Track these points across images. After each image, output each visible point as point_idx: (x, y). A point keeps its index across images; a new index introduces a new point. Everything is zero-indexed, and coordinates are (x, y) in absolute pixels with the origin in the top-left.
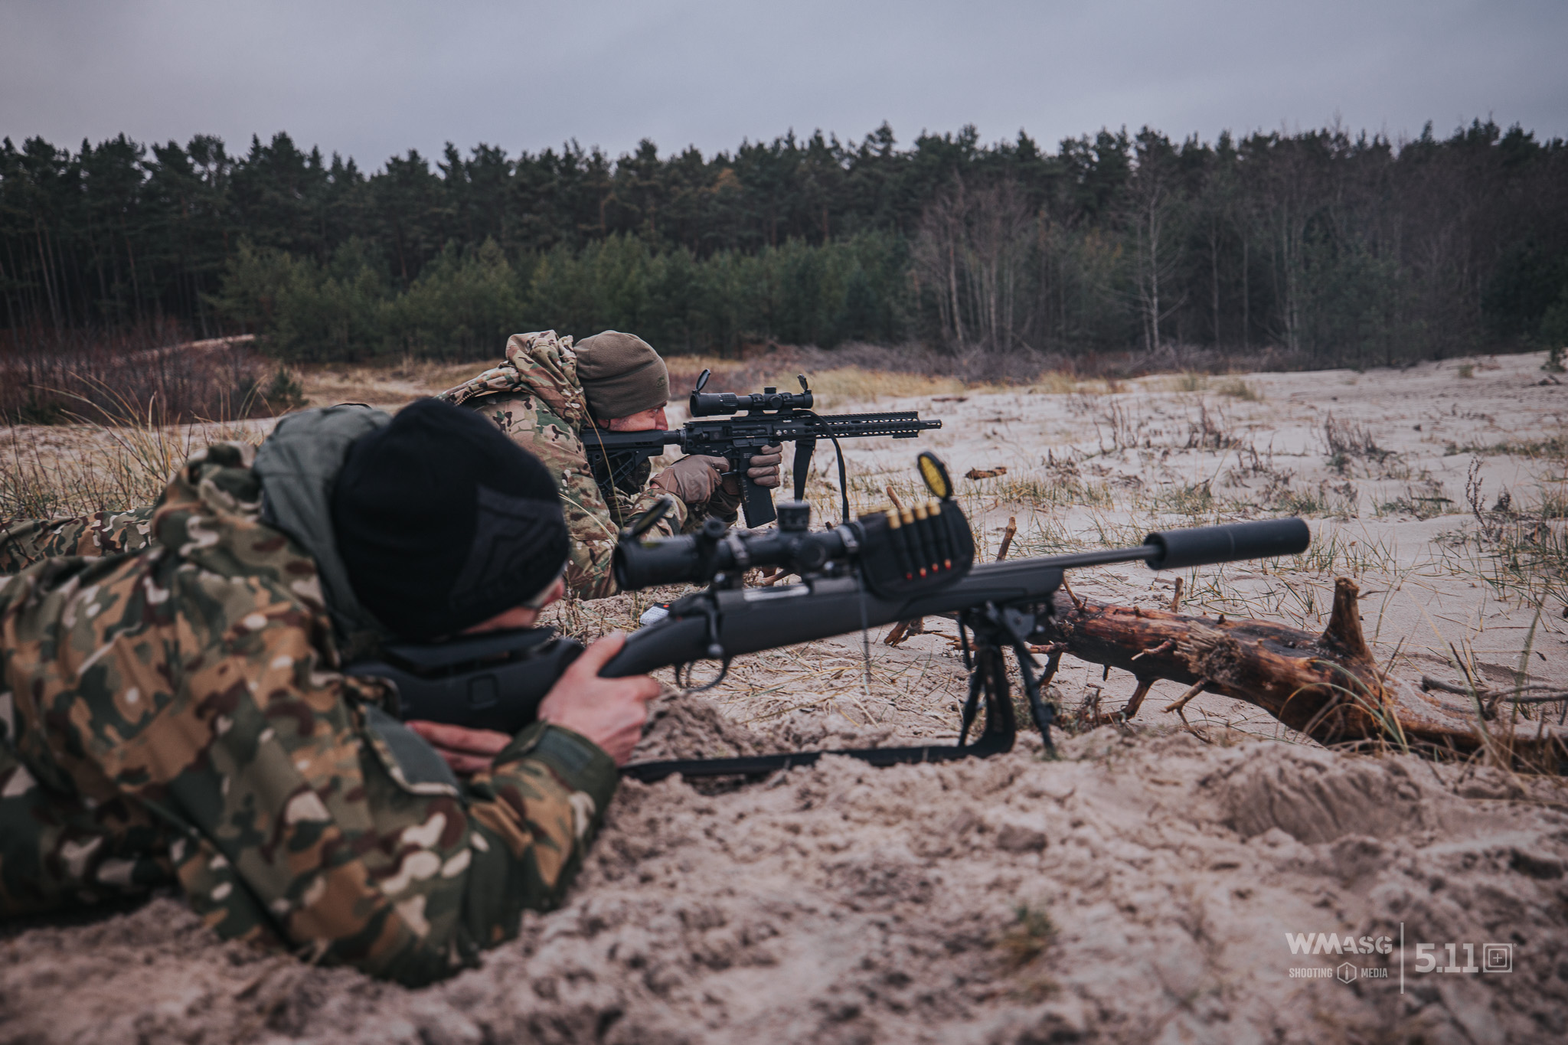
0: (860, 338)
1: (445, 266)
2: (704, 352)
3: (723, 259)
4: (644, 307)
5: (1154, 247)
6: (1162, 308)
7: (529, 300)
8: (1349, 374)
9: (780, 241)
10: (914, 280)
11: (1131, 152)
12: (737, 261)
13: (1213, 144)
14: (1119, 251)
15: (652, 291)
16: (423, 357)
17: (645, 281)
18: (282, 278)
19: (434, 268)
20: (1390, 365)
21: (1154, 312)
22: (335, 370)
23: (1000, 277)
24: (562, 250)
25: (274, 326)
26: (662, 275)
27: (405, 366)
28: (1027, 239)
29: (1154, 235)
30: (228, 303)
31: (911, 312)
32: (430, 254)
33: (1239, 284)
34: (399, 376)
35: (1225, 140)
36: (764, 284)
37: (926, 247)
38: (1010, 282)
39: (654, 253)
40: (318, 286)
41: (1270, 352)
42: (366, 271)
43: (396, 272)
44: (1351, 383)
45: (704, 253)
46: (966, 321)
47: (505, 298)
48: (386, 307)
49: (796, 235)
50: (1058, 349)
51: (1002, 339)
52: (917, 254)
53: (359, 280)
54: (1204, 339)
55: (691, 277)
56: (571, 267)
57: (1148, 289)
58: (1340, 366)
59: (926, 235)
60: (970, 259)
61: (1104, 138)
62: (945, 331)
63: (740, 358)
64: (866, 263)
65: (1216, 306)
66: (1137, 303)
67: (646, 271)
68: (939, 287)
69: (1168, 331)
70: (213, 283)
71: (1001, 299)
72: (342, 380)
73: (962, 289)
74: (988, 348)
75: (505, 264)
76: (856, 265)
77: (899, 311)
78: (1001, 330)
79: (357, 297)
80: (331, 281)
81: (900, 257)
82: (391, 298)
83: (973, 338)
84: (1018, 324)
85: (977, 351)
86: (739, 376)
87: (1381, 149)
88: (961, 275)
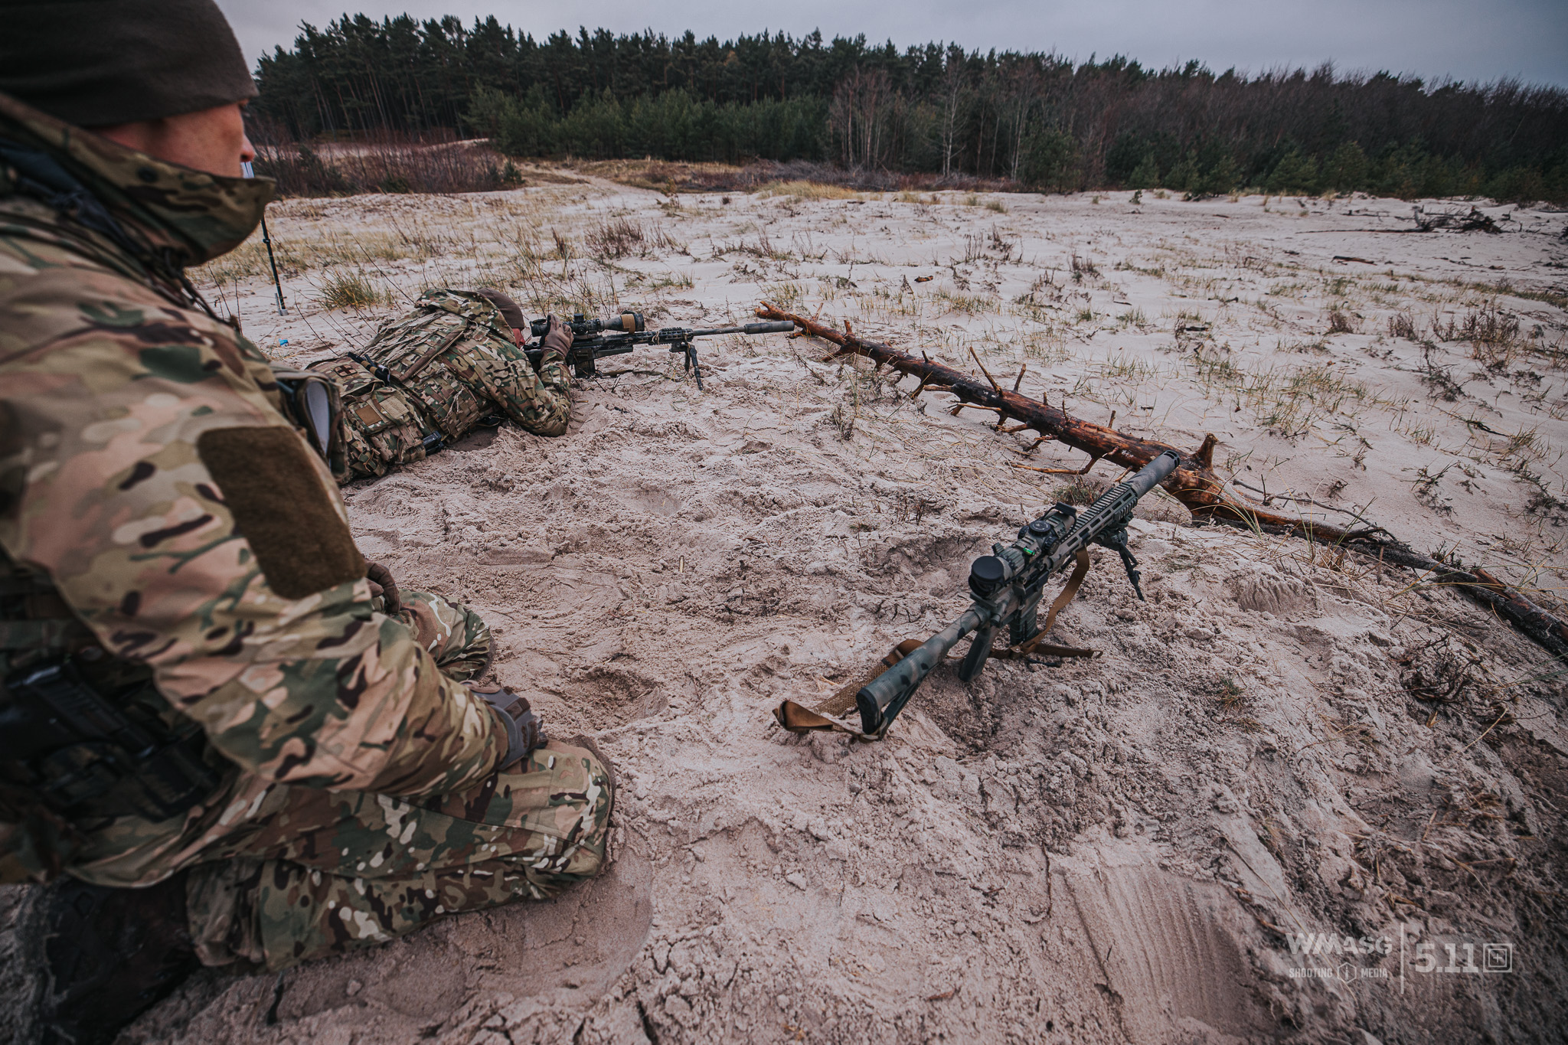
0: (800, 157)
1: (586, 103)
2: (721, 161)
3: (731, 106)
4: (690, 133)
5: (953, 116)
6: (953, 151)
7: (630, 126)
8: (1040, 196)
9: (760, 98)
10: (830, 125)
11: (944, 57)
12: (737, 108)
13: (986, 56)
14: (933, 117)
15: (695, 124)
16: (577, 156)
17: (691, 119)
18: (500, 107)
19: (580, 104)
20: (1060, 193)
21: (949, 153)
22: (533, 161)
23: (874, 127)
24: (647, 97)
25: (499, 135)
26: (700, 115)
27: (568, 161)
28: (889, 106)
29: (954, 110)
30: (474, 120)
31: (828, 144)
32: (577, 95)
33: (992, 140)
34: (566, 166)
35: (992, 54)
36: (752, 123)
37: (836, 107)
38: (878, 130)
39: (695, 102)
40: (520, 112)
42: (544, 104)
43: (559, 105)
44: (1042, 202)
45: (722, 100)
46: (855, 151)
47: (618, 124)
48: (556, 126)
49: (769, 95)
50: (899, 170)
51: (872, 162)
52: (832, 110)
53: (541, 109)
54: (971, 170)
55: (715, 117)
56: (653, 108)
57: (947, 140)
58: (1036, 192)
59: (837, 100)
60: (859, 115)
61: (931, 48)
62: (844, 156)
63: (740, 165)
64: (805, 113)
65: (979, 152)
66: (941, 147)
67: (691, 112)
68: (843, 131)
69: (955, 164)
70: (463, 107)
71: (873, 140)
72: (537, 167)
73: (854, 133)
74: (865, 168)
75: (616, 103)
76: (800, 115)
77: (821, 143)
78: (872, 157)
79: (541, 119)
80: (526, 110)
81: (823, 112)
82: (559, 121)
83: (857, 161)
84: (881, 154)
85: (859, 167)
86: (741, 176)
87: (1068, 68)
88: (854, 124)
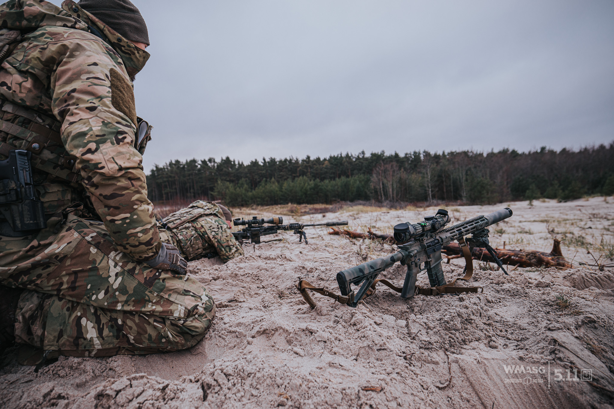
0: (359, 199)
1: (263, 184)
2: (322, 203)
3: (327, 181)
4: (309, 193)
5: (429, 177)
6: (432, 191)
7: (282, 191)
8: (479, 207)
9: (339, 177)
10: (372, 185)
11: (422, 156)
12: (329, 182)
13: (441, 154)
14: (420, 178)
15: (310, 189)
16: (258, 205)
17: (308, 187)
18: (227, 188)
19: (261, 185)
20: (489, 204)
21: (430, 192)
22: (239, 208)
23: (392, 185)
24: (290, 180)
25: (225, 199)
26: (313, 185)
27: (254, 207)
28: (398, 176)
29: (429, 174)
30: (216, 193)
31: (371, 193)
32: (260, 182)
33: (450, 186)
34: (253, 209)
35: (444, 153)
36: (336, 187)
37: (374, 178)
38: (395, 186)
39: (310, 180)
40: (235, 189)
41: (459, 202)
42: (246, 186)
43: (252, 186)
44: (481, 208)
45: (322, 179)
46: (384, 195)
47: (277, 191)
48: (250, 194)
49: (343, 176)
50: (407, 201)
51: (393, 199)
52: (372, 179)
53: (244, 188)
54: (442, 198)
55: (319, 186)
56: (292, 184)
57: (428, 187)
58: (477, 205)
59: (374, 175)
60: (385, 181)
61: (415, 153)
62: (380, 197)
63: (331, 204)
64: (360, 182)
65: (445, 191)
66: (426, 190)
67: (309, 184)
68: (378, 187)
69: (434, 197)
70: (212, 189)
71: (393, 190)
72: (241, 210)
73: (383, 187)
74: (390, 201)
75: (276, 184)
76: (358, 182)
77: (368, 193)
78: (393, 197)
79: (244, 192)
80: (238, 188)
81: (368, 180)
82: (251, 192)
83: (386, 199)
84: (397, 195)
85: (388, 201)
86: (332, 208)
87: (481, 155)
88: (383, 184)
